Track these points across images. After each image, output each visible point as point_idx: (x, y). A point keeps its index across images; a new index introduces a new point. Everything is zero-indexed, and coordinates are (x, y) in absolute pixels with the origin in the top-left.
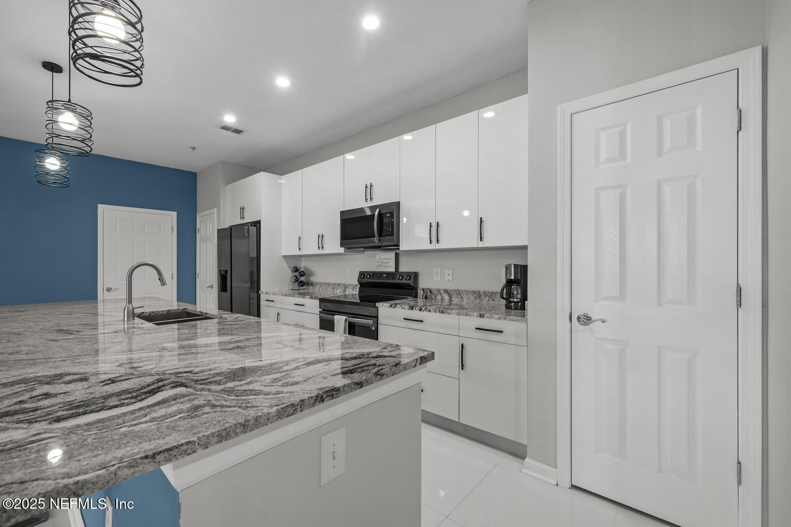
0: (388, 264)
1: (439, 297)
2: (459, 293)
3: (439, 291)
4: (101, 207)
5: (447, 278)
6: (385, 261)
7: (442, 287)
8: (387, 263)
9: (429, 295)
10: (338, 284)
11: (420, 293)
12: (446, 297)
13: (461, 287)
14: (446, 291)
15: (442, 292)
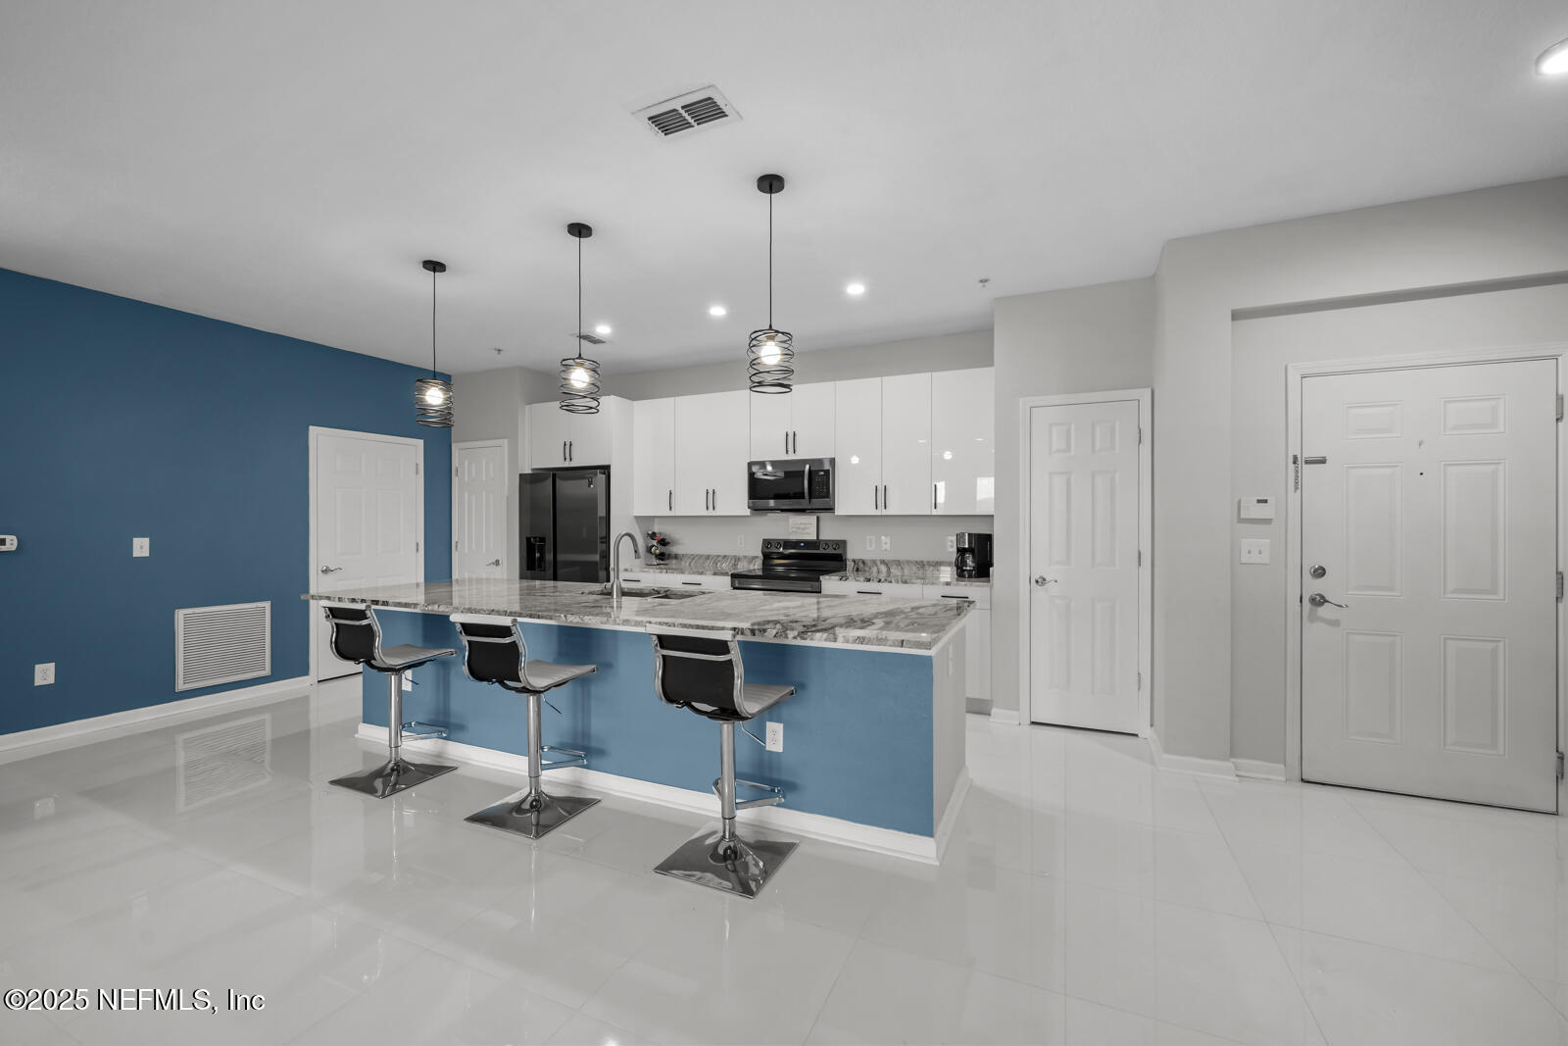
0: (806, 531)
1: (875, 569)
2: (898, 563)
3: (874, 562)
4: (313, 429)
5: (884, 547)
6: (803, 526)
7: (878, 557)
8: (805, 528)
9: (860, 567)
10: (725, 557)
11: (850, 565)
12: (883, 568)
13: (902, 557)
14: (883, 562)
15: (879, 563)
